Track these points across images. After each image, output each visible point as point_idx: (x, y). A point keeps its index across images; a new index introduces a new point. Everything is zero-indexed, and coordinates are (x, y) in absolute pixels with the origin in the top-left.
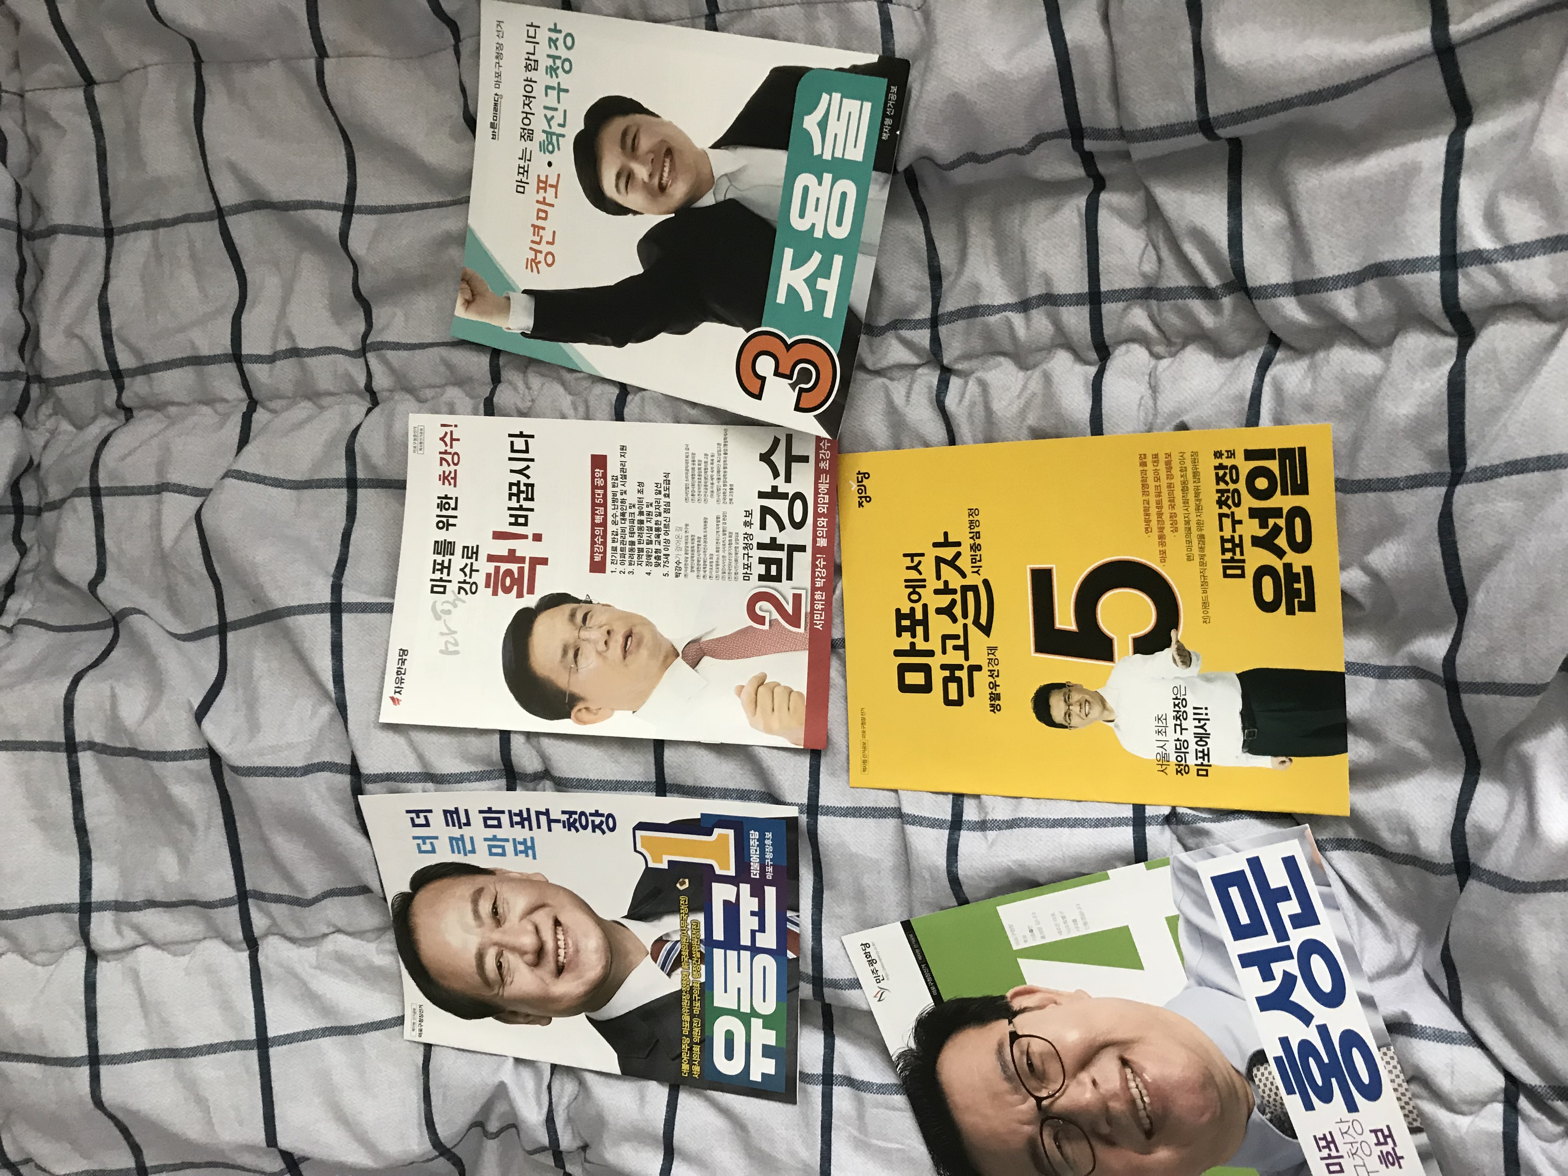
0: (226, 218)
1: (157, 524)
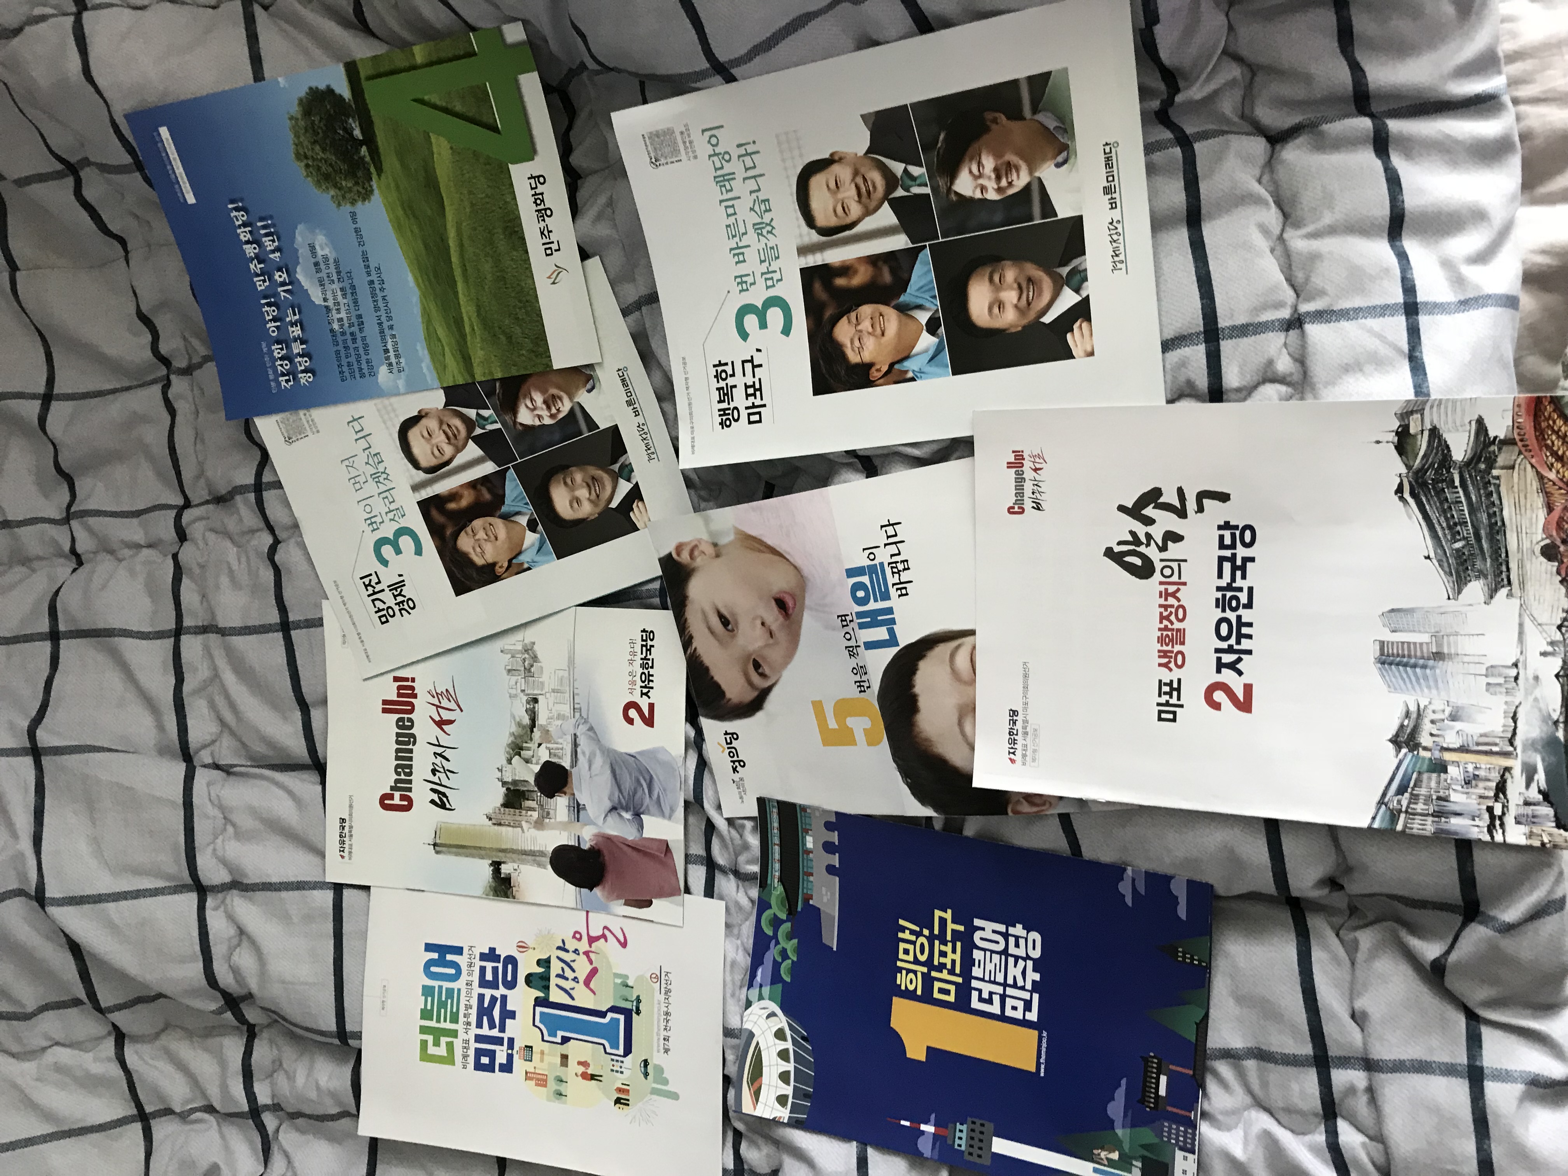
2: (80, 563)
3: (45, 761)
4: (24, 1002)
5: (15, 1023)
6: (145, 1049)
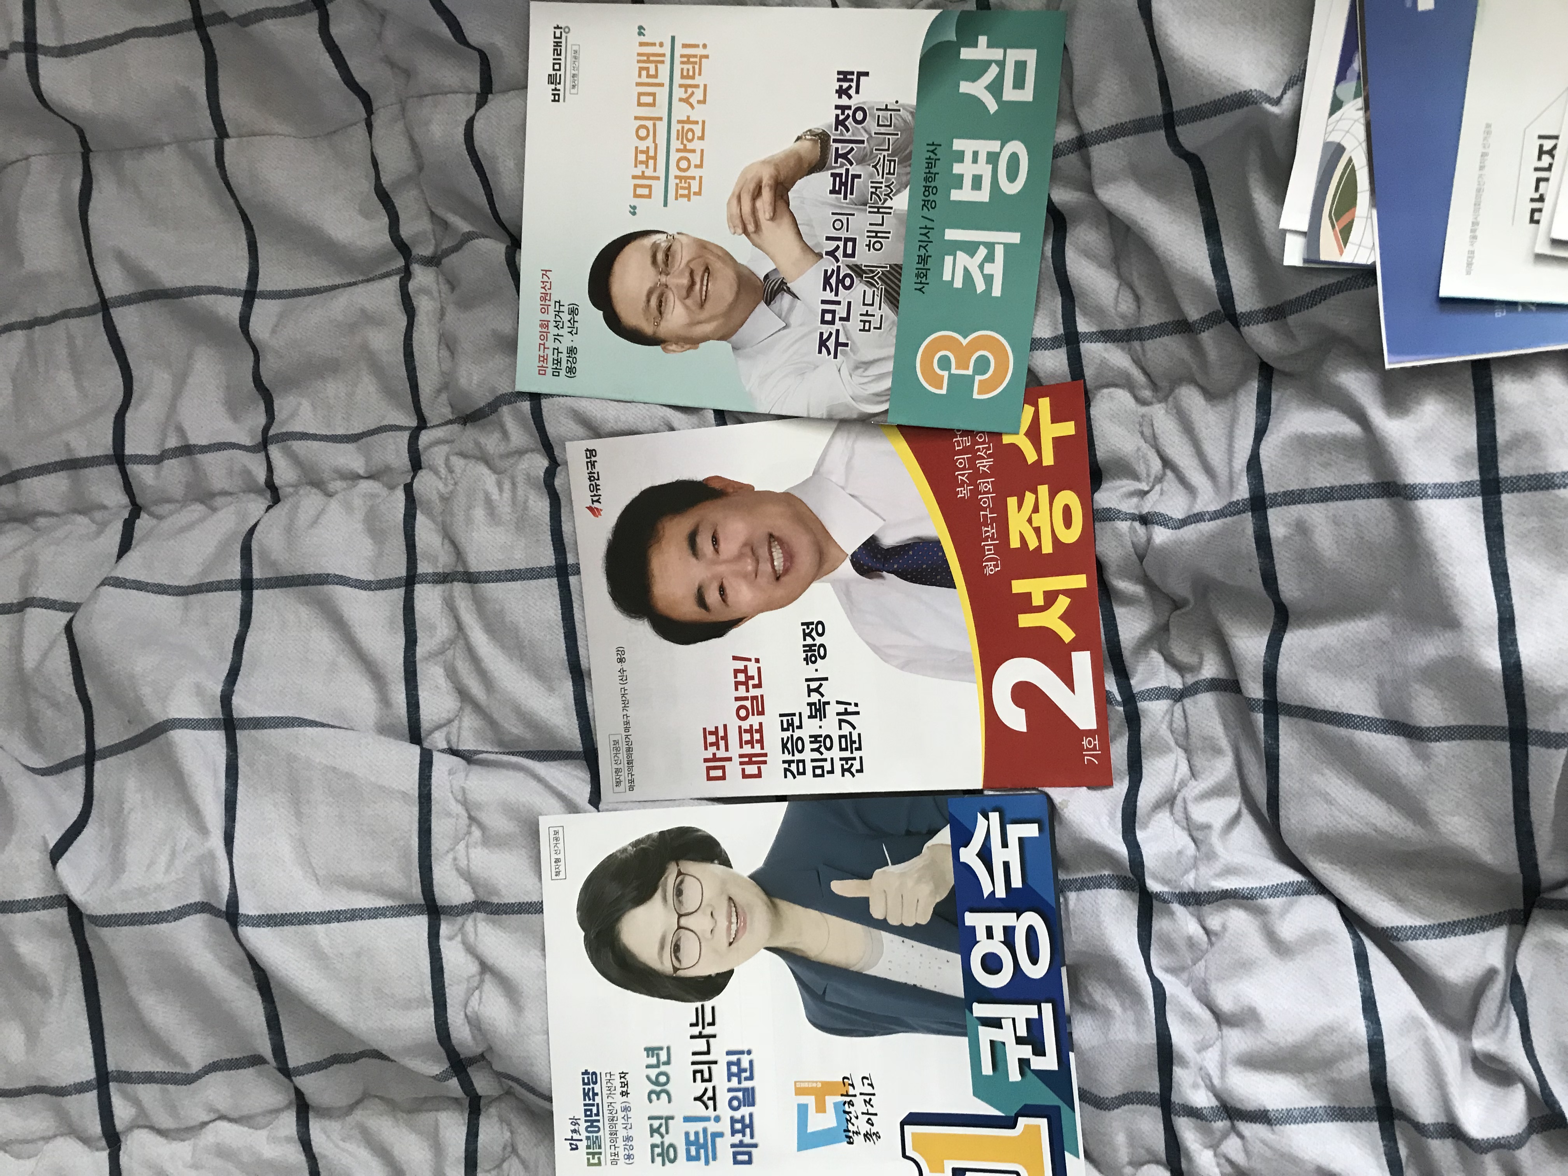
0: (111, 310)
1: (17, 647)
2: (276, 499)
3: (242, 736)
4: (189, 1060)
5: (171, 1087)
6: (334, 1126)
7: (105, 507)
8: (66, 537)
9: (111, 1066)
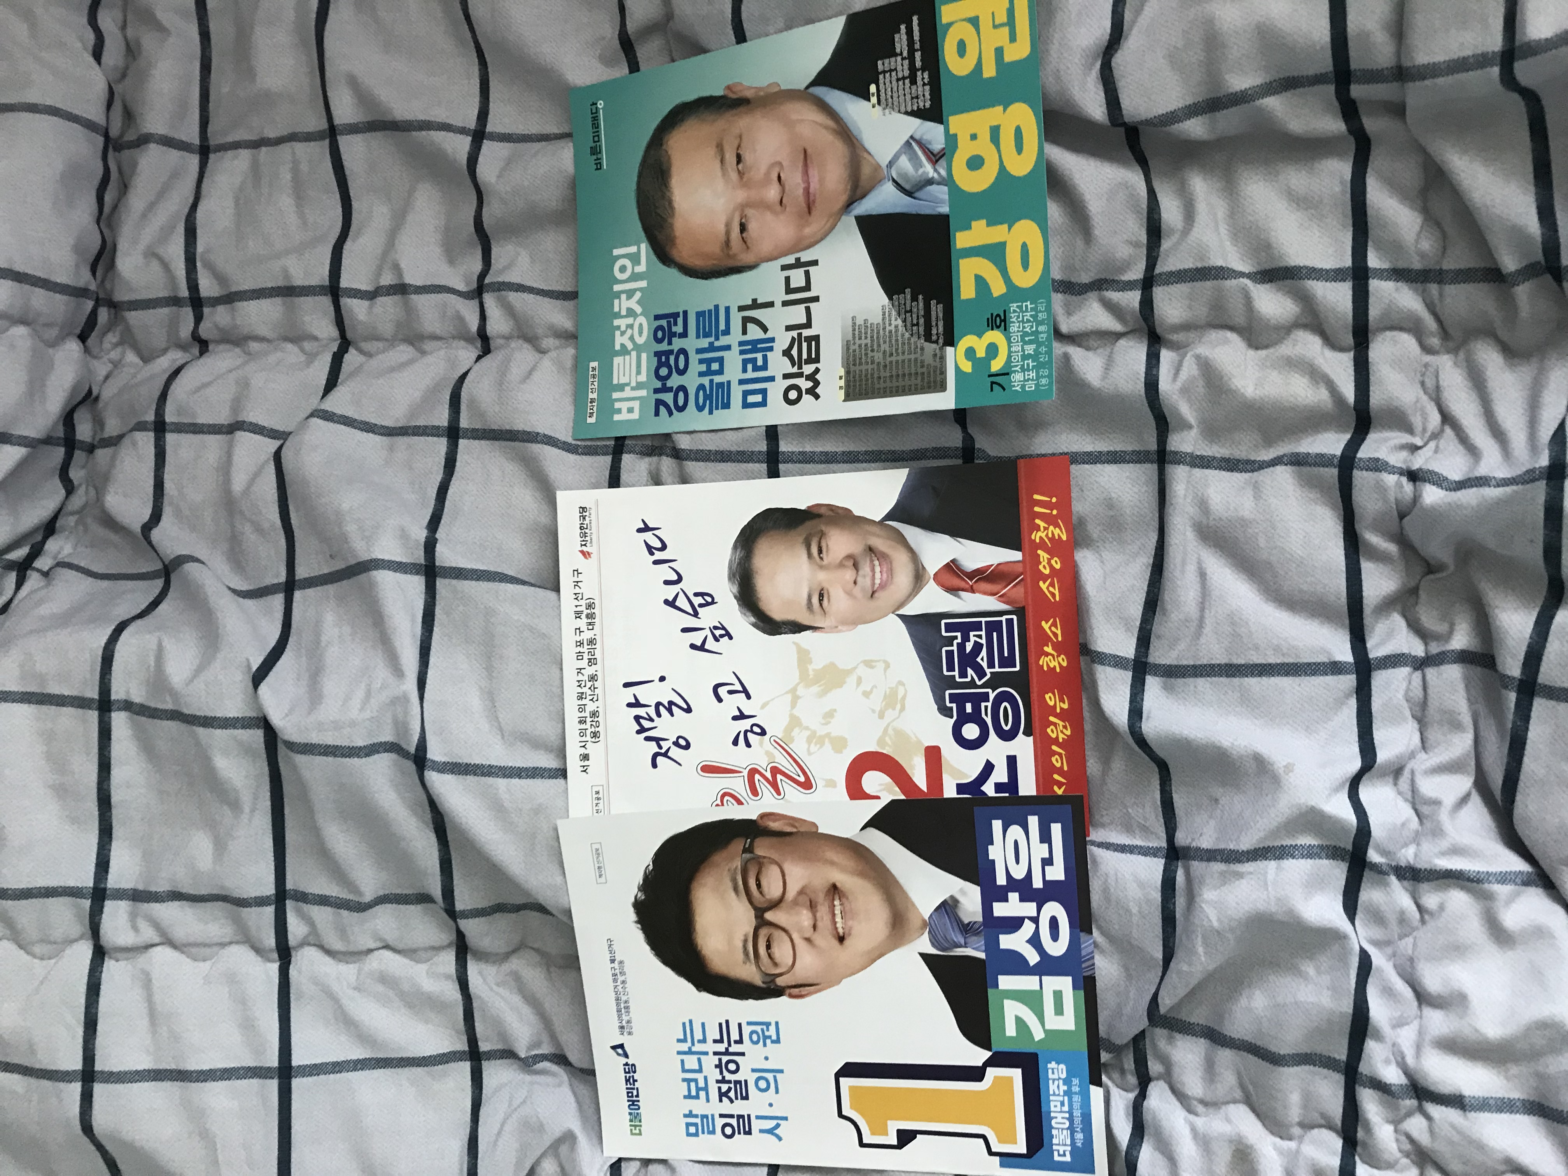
0: (339, 137)
1: (226, 467)
2: (486, 350)
3: (441, 584)
5: (345, 913)
6: (491, 970)
7: (316, 338)
8: (278, 364)
9: (289, 885)
